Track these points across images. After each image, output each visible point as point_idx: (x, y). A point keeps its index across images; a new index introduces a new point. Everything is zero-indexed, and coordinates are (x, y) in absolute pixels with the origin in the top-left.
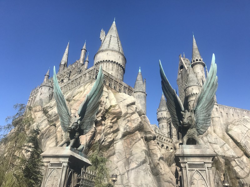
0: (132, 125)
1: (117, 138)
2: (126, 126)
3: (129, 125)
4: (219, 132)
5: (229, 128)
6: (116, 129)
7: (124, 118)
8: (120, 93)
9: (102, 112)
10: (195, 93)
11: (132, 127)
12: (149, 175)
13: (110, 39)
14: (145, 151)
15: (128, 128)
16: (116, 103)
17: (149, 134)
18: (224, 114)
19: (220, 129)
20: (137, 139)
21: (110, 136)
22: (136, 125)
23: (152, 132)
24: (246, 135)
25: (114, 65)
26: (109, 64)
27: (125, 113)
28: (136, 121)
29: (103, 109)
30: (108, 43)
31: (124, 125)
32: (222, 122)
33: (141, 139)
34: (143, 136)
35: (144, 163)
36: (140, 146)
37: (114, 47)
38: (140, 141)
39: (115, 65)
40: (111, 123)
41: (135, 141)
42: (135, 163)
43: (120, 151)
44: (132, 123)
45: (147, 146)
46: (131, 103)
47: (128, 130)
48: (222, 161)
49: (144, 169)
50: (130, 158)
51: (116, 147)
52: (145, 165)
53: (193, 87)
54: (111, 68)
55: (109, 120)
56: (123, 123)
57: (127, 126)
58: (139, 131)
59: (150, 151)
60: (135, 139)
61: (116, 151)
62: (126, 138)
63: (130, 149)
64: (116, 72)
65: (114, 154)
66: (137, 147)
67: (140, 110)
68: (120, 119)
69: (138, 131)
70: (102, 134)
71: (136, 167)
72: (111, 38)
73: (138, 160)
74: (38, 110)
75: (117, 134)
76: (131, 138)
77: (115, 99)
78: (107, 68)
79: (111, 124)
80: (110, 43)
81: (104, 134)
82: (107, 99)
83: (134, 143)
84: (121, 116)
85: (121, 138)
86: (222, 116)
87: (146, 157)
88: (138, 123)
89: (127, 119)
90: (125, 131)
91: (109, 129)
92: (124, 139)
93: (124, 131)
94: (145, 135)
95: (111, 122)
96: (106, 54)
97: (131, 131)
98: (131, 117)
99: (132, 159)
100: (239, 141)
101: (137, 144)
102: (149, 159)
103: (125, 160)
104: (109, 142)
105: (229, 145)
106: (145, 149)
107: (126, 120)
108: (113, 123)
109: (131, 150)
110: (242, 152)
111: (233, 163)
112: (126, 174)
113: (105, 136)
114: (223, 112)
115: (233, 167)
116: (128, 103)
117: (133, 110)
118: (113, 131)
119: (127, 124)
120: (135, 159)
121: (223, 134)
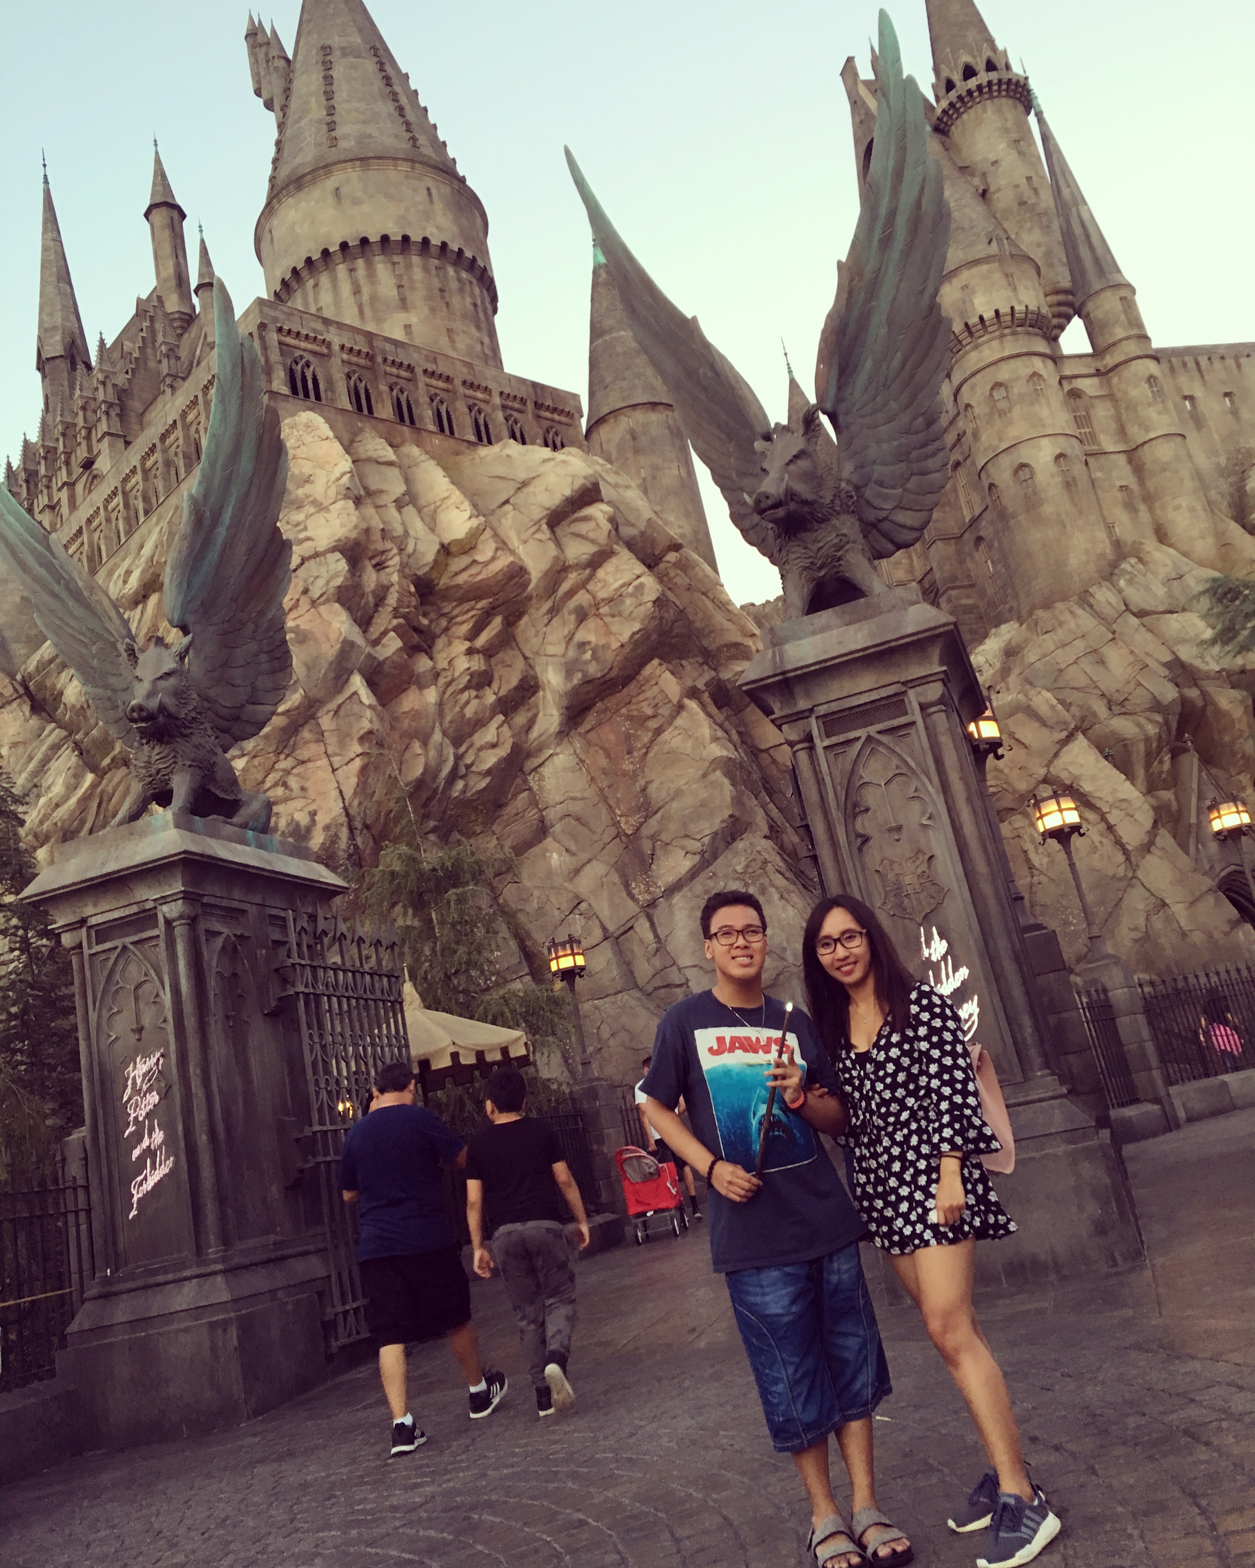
0: (609, 633)
1: (534, 734)
2: (572, 653)
3: (592, 638)
4: (1195, 533)
6: (514, 682)
7: (548, 604)
8: (484, 451)
9: (392, 599)
10: (988, 315)
11: (615, 645)
12: (776, 896)
13: (328, 80)
14: (729, 767)
15: (588, 655)
16: (475, 522)
17: (735, 658)
18: (1212, 406)
19: (1192, 510)
20: (665, 711)
21: (489, 734)
22: (637, 626)
23: (749, 642)
25: (409, 266)
26: (369, 264)
27: (546, 574)
28: (628, 601)
29: (395, 578)
30: (317, 111)
31: (558, 649)
32: (1203, 461)
33: (686, 701)
34: (700, 684)
35: (734, 839)
36: (689, 744)
37: (371, 129)
38: (684, 714)
39: (415, 259)
40: (476, 657)
41: (653, 724)
42: (683, 848)
43: (575, 808)
44: (608, 619)
45: (735, 737)
46: (568, 492)
47: (594, 670)
48: (1231, 702)
49: (739, 868)
50: (645, 831)
51: (541, 788)
52: (740, 845)
53: (965, 276)
54: (395, 292)
55: (456, 642)
56: (549, 638)
57: (582, 645)
58: (665, 658)
59: (765, 759)
60: (649, 712)
61: (551, 815)
62: (591, 720)
63: (634, 776)
64: (433, 310)
65: (542, 830)
66: (673, 757)
67: (642, 525)
68: (525, 619)
69: (656, 662)
70: (437, 736)
71: (693, 874)
72: (328, 66)
73: (692, 828)
75: (530, 714)
76: (624, 711)
77: (457, 495)
78: (365, 297)
79: (477, 663)
80: (331, 111)
81: (444, 733)
82: (410, 510)
83: (646, 738)
84: (529, 598)
85: (560, 732)
86: (1197, 420)
87: (738, 801)
88: (642, 608)
89: (573, 603)
90: (577, 679)
91: (474, 693)
92: (582, 730)
93: (569, 686)
94: (709, 675)
95: (470, 652)
96: (330, 199)
97: (613, 674)
98: (591, 586)
99: (659, 832)
101: (672, 738)
102: (764, 806)
103: (616, 849)
104: (488, 772)
106: (725, 753)
107: (565, 611)
108: (489, 652)
109: (642, 782)
112: (643, 927)
113: (457, 742)
114: (1198, 392)
116: (555, 500)
117: (591, 535)
118: (499, 700)
119: (580, 636)
120: (673, 827)
121: (1220, 535)
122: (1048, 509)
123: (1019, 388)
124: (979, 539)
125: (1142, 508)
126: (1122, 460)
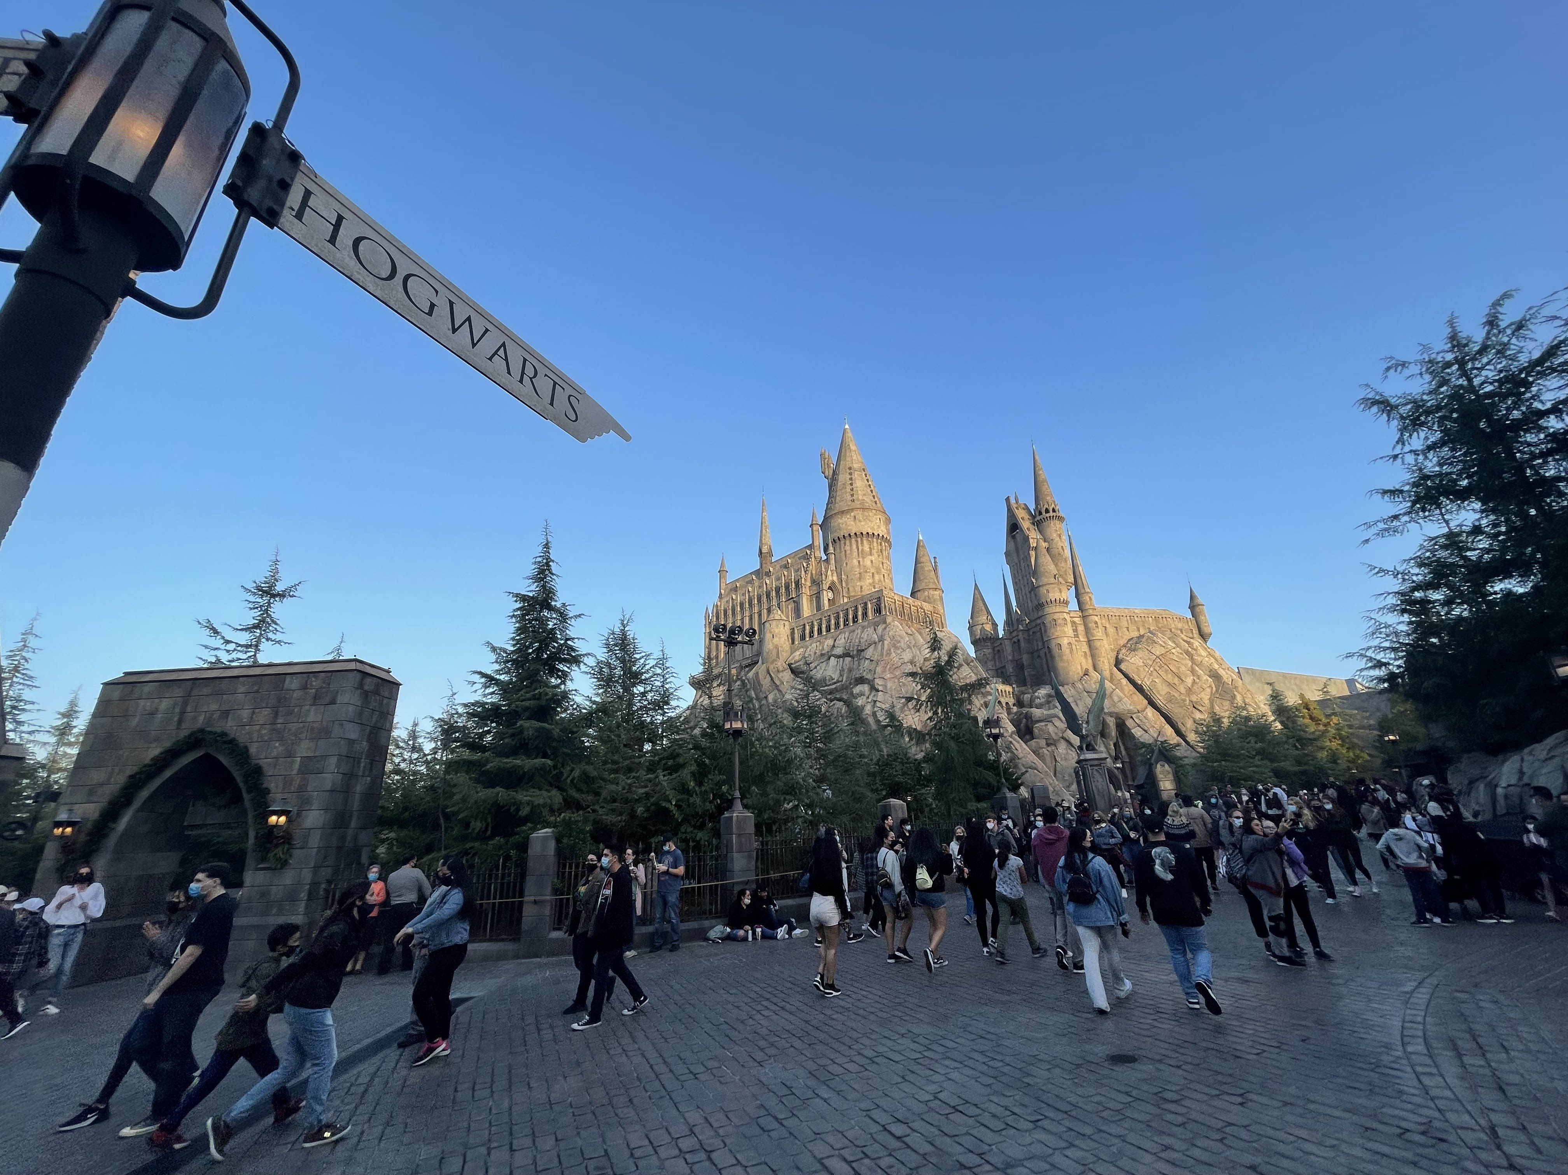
5: (1120, 656)
10: (1053, 599)
13: (852, 479)
18: (1111, 630)
24: (1152, 669)
25: (873, 542)
30: (849, 488)
37: (864, 497)
39: (875, 540)
48: (1111, 722)
53: (1047, 587)
74: (781, 669)
78: (860, 550)
80: (852, 490)
96: (852, 519)
100: (1140, 682)
105: (1122, 690)
110: (1145, 702)
111: (1129, 723)
114: (1108, 626)
115: (1129, 729)
121: (1110, 670)
122: (1065, 658)
123: (1059, 622)
124: (1039, 656)
125: (1090, 659)
126: (1085, 644)
